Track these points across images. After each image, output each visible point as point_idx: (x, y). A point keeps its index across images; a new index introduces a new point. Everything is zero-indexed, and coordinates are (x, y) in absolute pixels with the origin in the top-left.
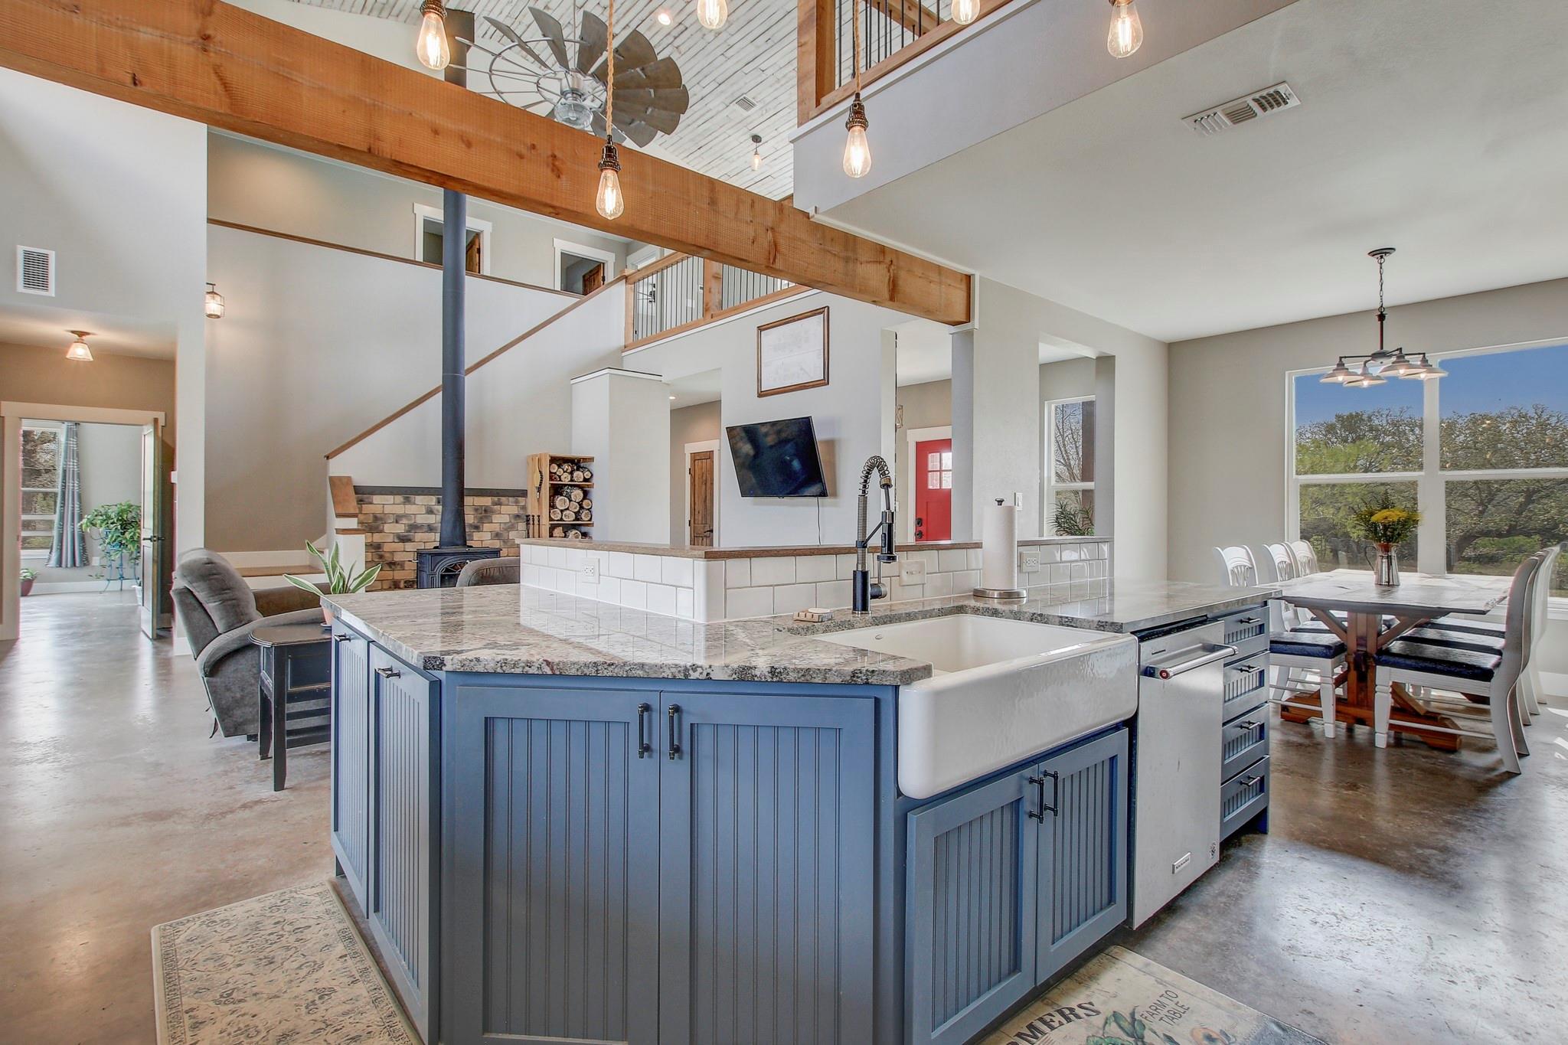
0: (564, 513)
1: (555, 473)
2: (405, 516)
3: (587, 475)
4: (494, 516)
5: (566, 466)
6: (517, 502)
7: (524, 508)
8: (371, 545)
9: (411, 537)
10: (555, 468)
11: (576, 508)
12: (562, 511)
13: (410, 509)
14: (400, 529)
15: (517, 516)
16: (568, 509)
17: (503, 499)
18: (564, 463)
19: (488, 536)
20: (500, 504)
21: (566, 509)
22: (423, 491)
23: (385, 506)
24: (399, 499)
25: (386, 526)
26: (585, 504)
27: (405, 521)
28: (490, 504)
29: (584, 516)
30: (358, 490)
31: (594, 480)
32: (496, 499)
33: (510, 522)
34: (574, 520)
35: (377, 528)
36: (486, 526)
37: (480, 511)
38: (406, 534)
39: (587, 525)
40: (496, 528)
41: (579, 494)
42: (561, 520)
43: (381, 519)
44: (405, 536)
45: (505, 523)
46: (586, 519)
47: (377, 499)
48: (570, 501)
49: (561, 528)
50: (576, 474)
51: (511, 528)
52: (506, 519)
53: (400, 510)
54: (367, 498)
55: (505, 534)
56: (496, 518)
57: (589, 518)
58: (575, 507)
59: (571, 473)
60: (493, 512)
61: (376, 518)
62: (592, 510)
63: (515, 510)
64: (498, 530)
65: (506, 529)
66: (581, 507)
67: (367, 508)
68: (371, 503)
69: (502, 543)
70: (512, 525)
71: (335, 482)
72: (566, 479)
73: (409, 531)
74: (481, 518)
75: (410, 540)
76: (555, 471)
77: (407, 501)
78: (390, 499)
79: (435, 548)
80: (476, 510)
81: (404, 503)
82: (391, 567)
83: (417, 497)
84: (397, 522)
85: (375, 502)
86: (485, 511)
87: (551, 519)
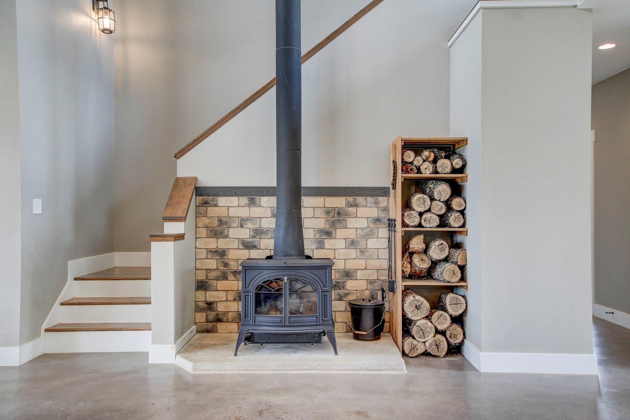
0: (424, 217)
1: (411, 163)
2: (249, 219)
3: (457, 163)
4: (348, 220)
5: (426, 153)
6: (376, 203)
7: (386, 209)
8: (216, 251)
9: (256, 244)
10: (410, 156)
11: (441, 209)
12: (421, 214)
13: (255, 212)
14: (245, 234)
15: (378, 220)
16: (429, 210)
17: (360, 200)
18: (426, 148)
19: (341, 244)
20: (356, 205)
21: (425, 212)
22: (268, 192)
23: (230, 208)
24: (244, 200)
25: (231, 231)
26: (456, 203)
27: (249, 225)
28: (343, 205)
29: (454, 220)
30: (199, 191)
31: (469, 170)
32: (351, 199)
33: (368, 227)
34: (438, 226)
35: (222, 233)
36: (340, 233)
37: (332, 214)
38: (251, 240)
39: (461, 232)
40: (351, 234)
41: (444, 190)
42: (420, 225)
43: (226, 223)
44: (250, 242)
45: (363, 229)
46: (457, 225)
47: (222, 201)
48: (432, 199)
49: (422, 237)
50: (440, 162)
51: (369, 235)
52: (364, 223)
53: (244, 212)
54: (213, 200)
55: (362, 243)
56: (351, 222)
57: (461, 223)
58: (439, 208)
59: (435, 161)
60: (347, 215)
61: (221, 222)
62: (467, 212)
63: (374, 212)
64: (353, 236)
65: (363, 237)
66: (449, 208)
67: (212, 211)
68: (216, 206)
69: (358, 253)
70: (371, 231)
71: (179, 183)
72: (427, 171)
73: (255, 237)
74: (334, 222)
75: (254, 247)
76: (410, 160)
77: (252, 203)
78: (234, 200)
79: (269, 258)
80: (328, 213)
81: (249, 205)
82: (235, 277)
83: (262, 198)
84: (242, 226)
85: (219, 204)
86: (339, 214)
87: (404, 225)
